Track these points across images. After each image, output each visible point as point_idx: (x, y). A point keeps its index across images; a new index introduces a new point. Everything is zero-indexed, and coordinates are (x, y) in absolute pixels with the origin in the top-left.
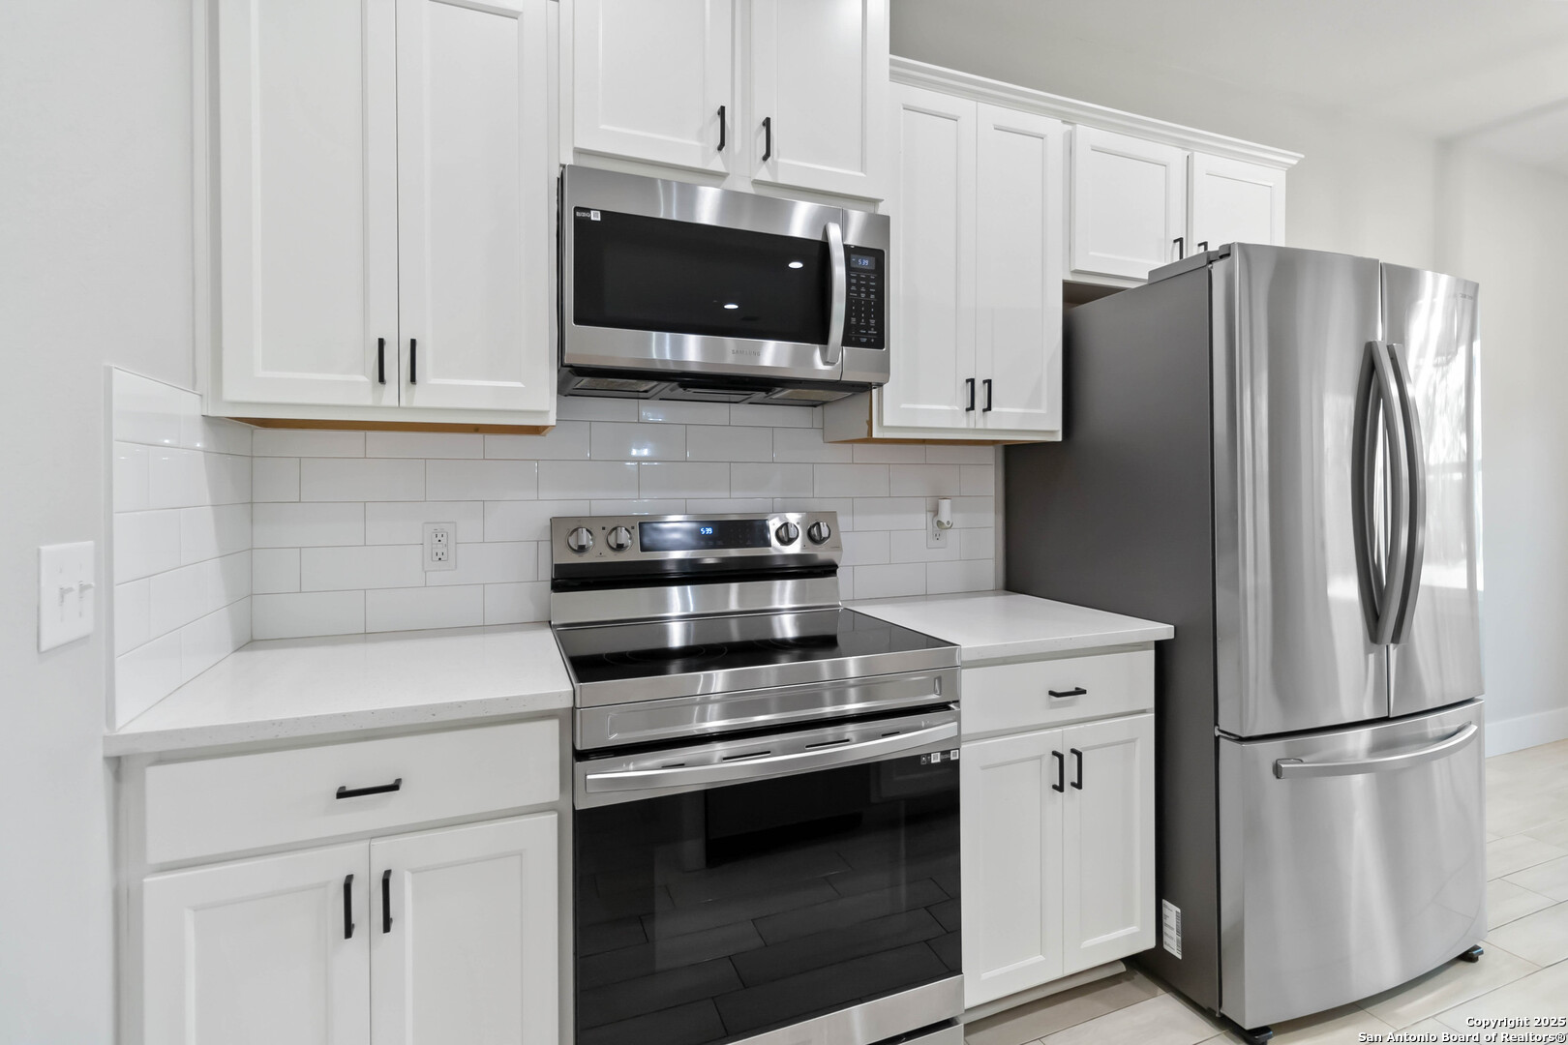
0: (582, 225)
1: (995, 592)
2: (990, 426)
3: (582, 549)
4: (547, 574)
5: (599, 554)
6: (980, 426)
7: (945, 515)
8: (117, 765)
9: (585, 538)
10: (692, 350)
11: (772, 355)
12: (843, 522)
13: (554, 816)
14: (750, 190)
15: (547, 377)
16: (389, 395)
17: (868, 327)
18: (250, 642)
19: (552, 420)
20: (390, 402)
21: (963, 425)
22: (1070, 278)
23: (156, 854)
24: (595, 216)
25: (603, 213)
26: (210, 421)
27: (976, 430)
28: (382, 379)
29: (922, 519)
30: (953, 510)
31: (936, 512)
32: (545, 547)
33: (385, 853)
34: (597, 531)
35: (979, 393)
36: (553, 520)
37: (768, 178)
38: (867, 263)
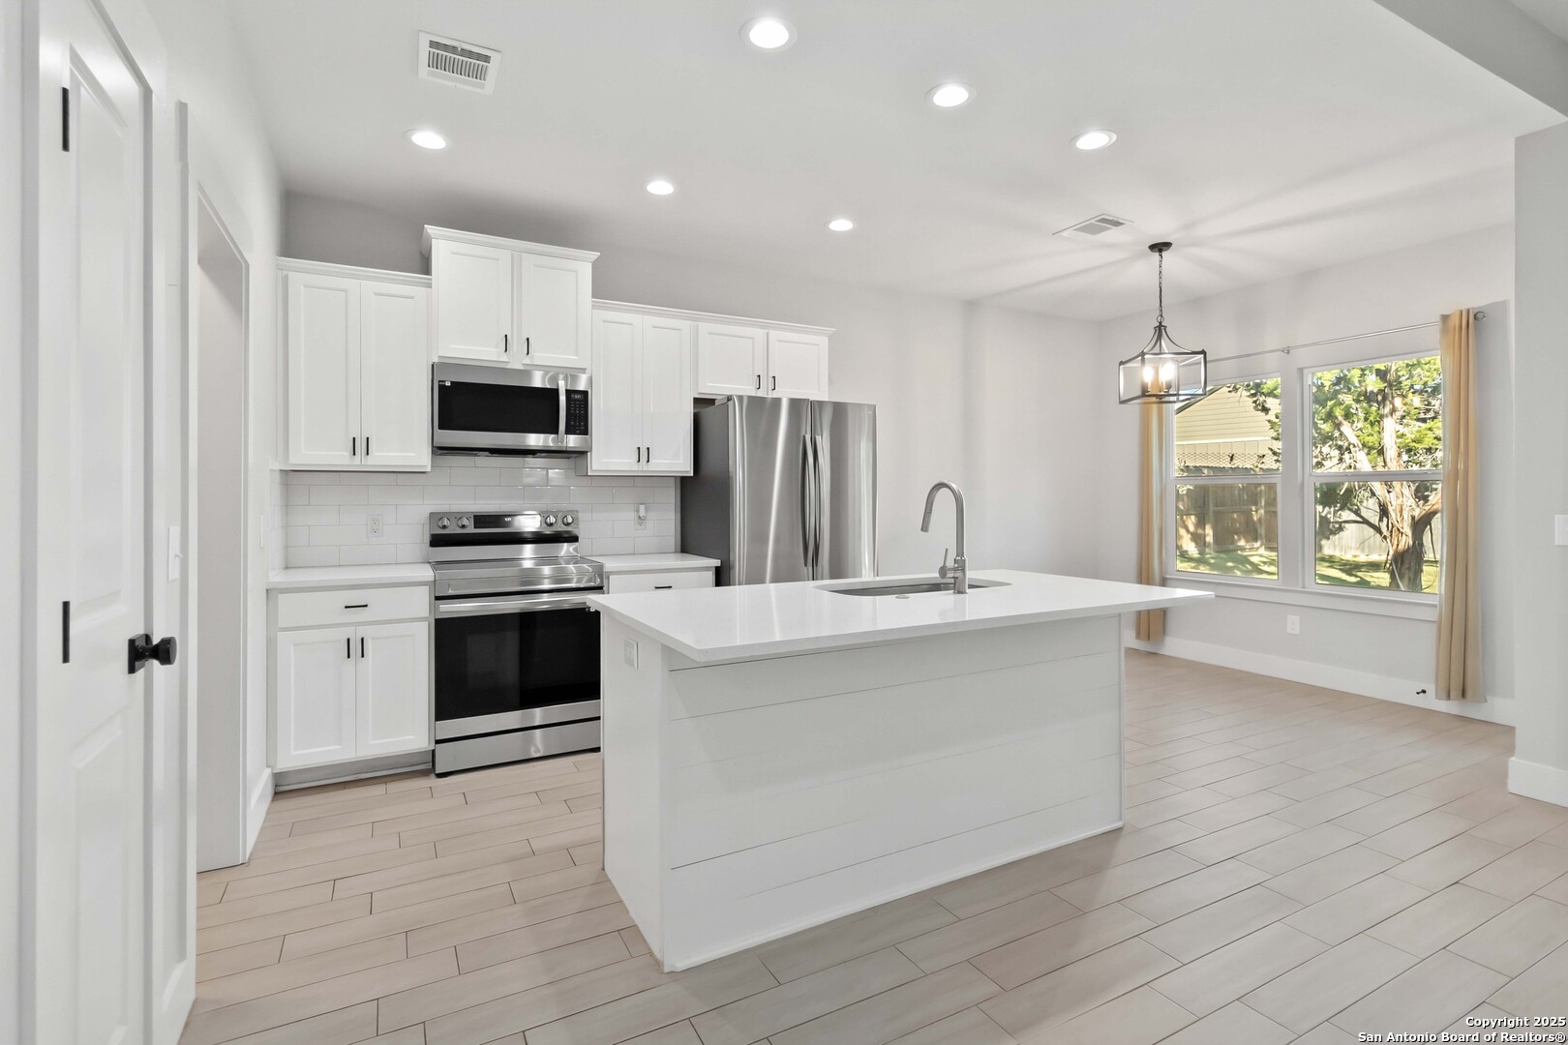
0: (442, 388)
1: (675, 552)
2: (651, 469)
3: (444, 527)
4: (427, 539)
5: (453, 529)
6: (645, 469)
7: (642, 513)
9: (446, 522)
11: (534, 440)
12: (581, 516)
13: (427, 623)
14: (523, 368)
15: (427, 451)
16: (357, 460)
17: (580, 426)
18: (287, 568)
19: (429, 469)
20: (357, 463)
21: (636, 469)
22: (697, 396)
23: (281, 624)
24: (448, 384)
25: (452, 382)
26: (281, 471)
27: (643, 471)
28: (354, 454)
29: (631, 515)
30: (646, 510)
31: (638, 511)
32: (427, 527)
33: (362, 632)
34: (453, 519)
35: (643, 454)
36: (431, 513)
37: (529, 362)
38: (578, 397)
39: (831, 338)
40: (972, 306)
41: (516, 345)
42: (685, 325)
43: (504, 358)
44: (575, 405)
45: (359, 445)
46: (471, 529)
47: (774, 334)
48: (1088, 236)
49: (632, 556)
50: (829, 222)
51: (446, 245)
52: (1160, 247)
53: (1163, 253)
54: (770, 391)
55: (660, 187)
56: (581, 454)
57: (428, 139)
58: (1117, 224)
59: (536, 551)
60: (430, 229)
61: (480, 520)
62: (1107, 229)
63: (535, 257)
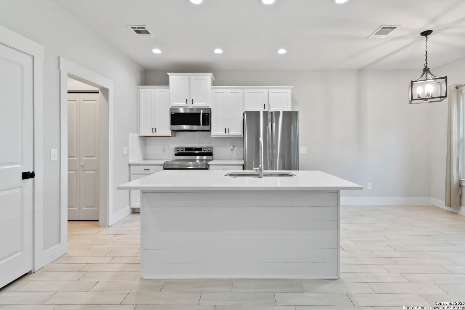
0: (172, 114)
2: (229, 135)
4: (175, 154)
5: (180, 151)
6: (228, 135)
8: (129, 165)
10: (185, 127)
12: (213, 148)
14: (192, 108)
15: (170, 131)
16: (154, 134)
17: (207, 123)
19: (171, 136)
21: (225, 135)
24: (173, 113)
25: (174, 113)
26: (139, 137)
27: (226, 135)
28: (153, 132)
30: (233, 147)
34: (180, 149)
37: (193, 106)
38: (207, 115)
39: (292, 90)
40: (361, 71)
41: (190, 102)
42: (240, 91)
43: (187, 105)
44: (206, 117)
45: (154, 130)
46: (184, 152)
47: (270, 90)
48: (383, 36)
49: (230, 160)
50: (278, 50)
51: (173, 77)
52: (426, 33)
53: (428, 36)
54: (269, 109)
55: (218, 51)
56: (209, 131)
57: (157, 51)
58: (394, 28)
59: (200, 158)
60: (169, 74)
61: (187, 149)
62: (391, 31)
63: (195, 77)
